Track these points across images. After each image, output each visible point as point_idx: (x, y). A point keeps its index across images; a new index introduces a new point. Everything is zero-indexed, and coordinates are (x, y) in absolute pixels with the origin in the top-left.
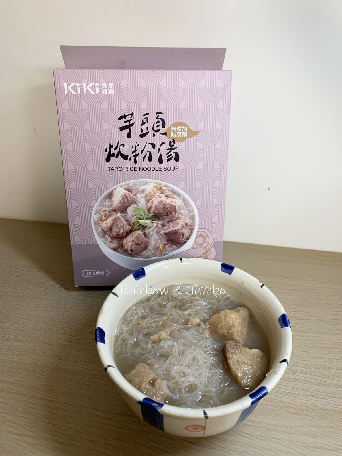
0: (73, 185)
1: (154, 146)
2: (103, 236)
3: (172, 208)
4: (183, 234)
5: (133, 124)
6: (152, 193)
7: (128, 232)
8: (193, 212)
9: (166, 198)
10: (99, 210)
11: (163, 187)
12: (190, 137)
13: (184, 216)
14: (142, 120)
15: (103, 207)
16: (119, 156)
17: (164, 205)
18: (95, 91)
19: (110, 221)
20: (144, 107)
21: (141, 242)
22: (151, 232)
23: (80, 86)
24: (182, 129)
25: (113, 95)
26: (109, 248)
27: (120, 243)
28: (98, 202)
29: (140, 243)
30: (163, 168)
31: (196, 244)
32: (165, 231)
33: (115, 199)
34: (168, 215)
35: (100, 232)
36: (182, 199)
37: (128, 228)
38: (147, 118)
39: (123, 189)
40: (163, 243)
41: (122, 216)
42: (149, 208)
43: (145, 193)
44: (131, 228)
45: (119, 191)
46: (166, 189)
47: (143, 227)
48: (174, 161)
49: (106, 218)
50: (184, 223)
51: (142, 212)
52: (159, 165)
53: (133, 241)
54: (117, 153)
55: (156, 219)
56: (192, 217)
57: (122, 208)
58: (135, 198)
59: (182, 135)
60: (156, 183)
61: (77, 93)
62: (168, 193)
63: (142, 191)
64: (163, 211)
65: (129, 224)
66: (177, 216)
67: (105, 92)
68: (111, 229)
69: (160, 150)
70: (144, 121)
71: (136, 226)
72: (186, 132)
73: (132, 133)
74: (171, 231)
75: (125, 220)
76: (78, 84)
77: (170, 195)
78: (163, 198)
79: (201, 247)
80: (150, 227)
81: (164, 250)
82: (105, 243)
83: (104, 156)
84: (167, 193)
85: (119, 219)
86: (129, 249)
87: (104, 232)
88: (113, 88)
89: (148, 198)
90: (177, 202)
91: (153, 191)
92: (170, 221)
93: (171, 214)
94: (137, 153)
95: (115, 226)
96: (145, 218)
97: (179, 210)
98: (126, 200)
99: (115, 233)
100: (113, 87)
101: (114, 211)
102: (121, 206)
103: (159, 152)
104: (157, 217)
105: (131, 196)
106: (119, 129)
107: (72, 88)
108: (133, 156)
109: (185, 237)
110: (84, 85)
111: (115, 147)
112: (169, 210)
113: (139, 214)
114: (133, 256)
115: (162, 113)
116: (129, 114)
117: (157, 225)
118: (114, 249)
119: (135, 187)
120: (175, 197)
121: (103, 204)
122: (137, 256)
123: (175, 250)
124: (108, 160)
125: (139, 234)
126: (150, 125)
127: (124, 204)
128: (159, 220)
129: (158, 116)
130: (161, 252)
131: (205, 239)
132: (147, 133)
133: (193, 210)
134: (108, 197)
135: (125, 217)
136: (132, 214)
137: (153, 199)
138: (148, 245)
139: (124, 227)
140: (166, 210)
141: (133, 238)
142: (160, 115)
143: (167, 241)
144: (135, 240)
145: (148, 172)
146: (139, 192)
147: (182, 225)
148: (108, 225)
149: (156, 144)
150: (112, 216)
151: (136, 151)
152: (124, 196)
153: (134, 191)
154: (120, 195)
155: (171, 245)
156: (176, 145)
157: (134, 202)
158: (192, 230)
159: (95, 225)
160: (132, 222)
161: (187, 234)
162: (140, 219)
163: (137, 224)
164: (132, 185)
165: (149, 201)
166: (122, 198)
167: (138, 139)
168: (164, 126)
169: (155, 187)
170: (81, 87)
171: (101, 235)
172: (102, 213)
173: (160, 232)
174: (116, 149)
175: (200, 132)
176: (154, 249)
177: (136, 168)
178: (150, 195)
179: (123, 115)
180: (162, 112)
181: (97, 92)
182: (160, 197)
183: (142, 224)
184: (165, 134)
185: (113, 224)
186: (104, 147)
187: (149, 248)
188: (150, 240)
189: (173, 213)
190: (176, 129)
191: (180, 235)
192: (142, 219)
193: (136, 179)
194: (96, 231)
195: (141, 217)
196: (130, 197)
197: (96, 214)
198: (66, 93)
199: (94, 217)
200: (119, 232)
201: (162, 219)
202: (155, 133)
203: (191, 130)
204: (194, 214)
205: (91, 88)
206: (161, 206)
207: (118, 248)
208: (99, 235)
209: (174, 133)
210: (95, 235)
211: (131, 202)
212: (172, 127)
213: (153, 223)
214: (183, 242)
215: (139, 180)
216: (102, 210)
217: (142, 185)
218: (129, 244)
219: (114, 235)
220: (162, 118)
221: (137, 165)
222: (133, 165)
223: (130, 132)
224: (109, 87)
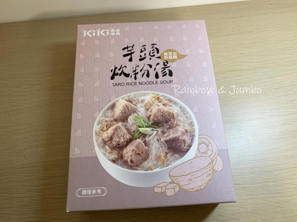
0: (80, 100)
1: (151, 66)
2: (103, 147)
3: (171, 115)
4: (184, 141)
5: (133, 52)
6: (151, 102)
7: (128, 141)
8: (191, 118)
9: (164, 106)
10: (102, 121)
11: (160, 97)
12: (180, 59)
13: (182, 123)
14: (140, 50)
15: (106, 117)
16: (122, 75)
17: (163, 113)
18: (106, 34)
19: (111, 131)
20: (142, 41)
21: (142, 151)
22: (151, 140)
24: (173, 54)
25: (119, 35)
26: (108, 159)
27: (119, 153)
28: (101, 113)
29: (140, 153)
30: (159, 82)
31: (199, 152)
32: (165, 139)
33: (116, 110)
34: (167, 122)
35: (100, 142)
36: (179, 107)
37: (128, 137)
38: (144, 48)
39: (125, 101)
40: (165, 152)
41: (123, 125)
42: (148, 116)
43: (144, 103)
44: (131, 137)
45: (121, 102)
46: (163, 99)
47: (143, 135)
48: (169, 76)
49: (107, 128)
50: (183, 130)
51: (141, 120)
52: (156, 80)
53: (133, 150)
54: (120, 72)
55: (156, 126)
56: (191, 124)
57: (123, 117)
58: (135, 108)
59: (173, 58)
60: (154, 94)
61: (92, 35)
62: (166, 102)
63: (141, 101)
64: (162, 118)
65: (130, 133)
66: (176, 123)
67: (113, 34)
68: (111, 138)
69: (156, 69)
70: (142, 50)
71: (136, 135)
72: (176, 55)
73: (133, 58)
74: (171, 139)
75: (126, 129)
76: (94, 31)
77: (167, 103)
78: (161, 107)
79: (205, 155)
80: (151, 135)
81: (166, 160)
82: (105, 154)
83: (110, 75)
84: (164, 102)
85: (119, 128)
86: (129, 160)
87: (105, 143)
88: (119, 32)
89: (147, 107)
90: (174, 109)
91: (152, 101)
92: (169, 128)
93: (170, 121)
94: (137, 72)
95: (116, 136)
96: (145, 126)
97: (177, 117)
98: (127, 110)
99: (115, 143)
100: (119, 31)
101: (116, 120)
102: (122, 116)
103: (155, 70)
104: (156, 124)
105: (131, 106)
106: (123, 56)
107: (90, 33)
108: (134, 74)
109: (186, 145)
110: (99, 31)
111: (119, 68)
112: (168, 117)
113: (139, 122)
114: (133, 168)
116: (131, 46)
117: (157, 133)
118: (114, 161)
119: (135, 98)
121: (105, 115)
122: (138, 168)
123: (177, 159)
124: (112, 78)
125: (139, 143)
126: (147, 52)
127: (125, 113)
128: (159, 127)
129: (153, 46)
130: (163, 162)
131: (208, 146)
132: (145, 58)
133: (191, 117)
134: (110, 108)
135: (125, 126)
136: (132, 123)
137: (152, 108)
138: (148, 155)
139: (125, 136)
140: (165, 118)
141: (133, 148)
142: (154, 46)
143: (168, 149)
144: (136, 149)
145: (147, 85)
146: (139, 102)
147: (182, 131)
148: (108, 136)
149: (152, 65)
150: (113, 126)
151: (136, 70)
152: (125, 107)
153: (134, 102)
154: (122, 106)
155: (173, 154)
156: (169, 65)
157: (134, 111)
158: (193, 136)
159: (96, 136)
160: (132, 131)
161: (188, 142)
162: (140, 127)
163: (137, 132)
164: (133, 97)
165: (148, 110)
166: (124, 108)
167: (138, 62)
168: (158, 52)
169: (153, 97)
171: (101, 146)
172: (104, 123)
173: (160, 139)
174: (119, 70)
175: (188, 55)
176: (156, 159)
177: (136, 83)
178: (149, 104)
179: (126, 47)
180: (156, 44)
181: (108, 34)
182: (158, 106)
183: (143, 132)
184: (159, 57)
185: (114, 133)
186: (110, 69)
187: (150, 158)
188: (151, 149)
189: (172, 120)
190: (168, 54)
191: (181, 142)
192: (142, 127)
193: (136, 92)
194: (97, 141)
195: (141, 125)
197: (98, 125)
198: (84, 37)
199: (96, 128)
200: (119, 141)
201: (161, 126)
202: (151, 58)
203: (180, 54)
204: (192, 121)
206: (159, 114)
207: (117, 159)
208: (99, 146)
209: (167, 56)
210: (95, 146)
211: (131, 112)
212: (165, 53)
213: (153, 130)
214: (186, 150)
215: (139, 92)
216: (104, 120)
217: (141, 96)
218: (129, 154)
219: (114, 145)
220: (156, 47)
221: (137, 81)
222: (134, 80)
223: (131, 57)
224: (117, 31)
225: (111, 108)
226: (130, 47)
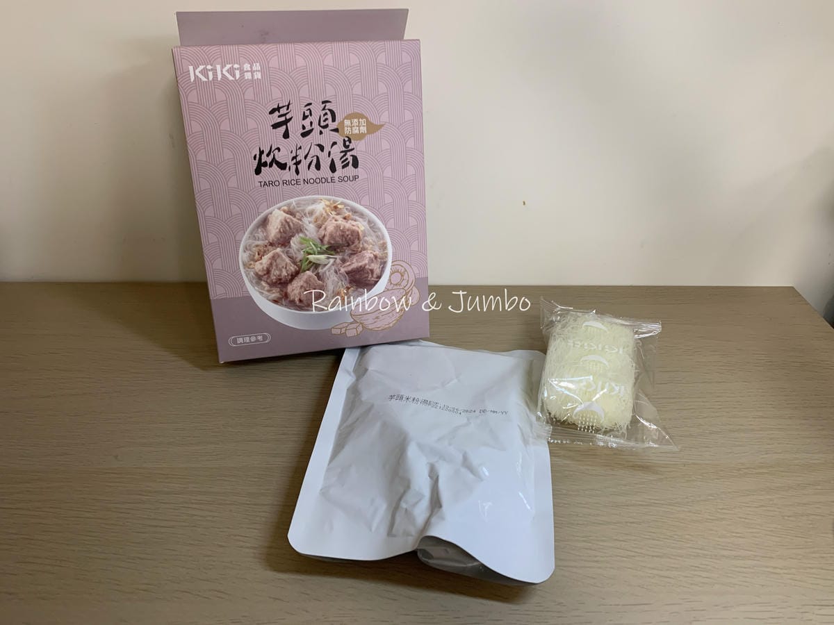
0: (210, 212)
1: (322, 148)
2: (258, 284)
3: (354, 234)
4: (372, 271)
5: (291, 119)
6: (325, 214)
7: (294, 274)
8: (383, 238)
9: (344, 220)
10: (250, 246)
11: (338, 206)
12: (371, 134)
13: (371, 246)
14: (303, 113)
15: (255, 240)
16: (274, 165)
17: (342, 231)
18: (234, 76)
19: (266, 260)
20: (305, 94)
21: (313, 287)
22: (327, 273)
23: (212, 69)
25: (260, 80)
26: (268, 300)
27: (282, 291)
28: (246, 233)
30: (336, 179)
31: (391, 284)
32: (346, 269)
33: (271, 228)
34: (348, 245)
35: (253, 277)
36: (367, 221)
37: (293, 268)
38: (309, 109)
39: (282, 212)
40: (345, 287)
41: (283, 252)
42: (321, 237)
43: (314, 217)
44: (297, 269)
45: (276, 215)
46: (343, 208)
47: (314, 265)
48: (352, 167)
49: (260, 256)
50: (372, 256)
51: (311, 243)
52: (331, 174)
53: (302, 287)
54: (270, 160)
55: (332, 252)
56: (383, 246)
57: (282, 239)
58: (300, 224)
59: (360, 131)
60: (329, 200)
61: (208, 79)
62: (347, 214)
63: (309, 213)
64: (342, 240)
65: (295, 263)
66: (361, 246)
67: (248, 76)
68: (268, 272)
69: (332, 153)
70: (306, 114)
71: (305, 265)
72: (365, 126)
73: (290, 132)
74: (355, 269)
75: (289, 257)
76: (209, 67)
77: (349, 216)
78: (341, 222)
79: (398, 287)
80: (326, 265)
81: (348, 296)
82: (262, 293)
83: (252, 167)
84: (345, 213)
85: (279, 256)
86: (296, 299)
87: (259, 277)
88: (259, 71)
89: (319, 222)
90: (360, 225)
91: (326, 212)
92: (352, 254)
93: (353, 243)
94: (298, 159)
95: (274, 268)
96: (316, 252)
97: (364, 237)
98: (288, 228)
99: (275, 277)
100: (260, 69)
101: (271, 244)
102: (281, 237)
103: (329, 156)
104: (333, 249)
105: (294, 222)
106: (272, 128)
107: (201, 72)
108: (294, 164)
109: (375, 276)
110: (218, 67)
111: (267, 152)
112: (350, 238)
113: (308, 247)
114: (303, 308)
115: (330, 102)
116: (284, 105)
117: (335, 261)
118: (275, 302)
119: (299, 208)
120: (357, 218)
121: (254, 236)
123: (363, 293)
124: (258, 171)
125: (310, 277)
126: (314, 118)
127: (285, 233)
128: (337, 253)
129: (325, 106)
131: (402, 276)
132: (312, 130)
133: (383, 236)
135: (287, 252)
136: (297, 247)
137: (326, 223)
139: (288, 268)
140: (346, 238)
141: (301, 283)
142: (327, 104)
143: (350, 283)
144: (305, 285)
145: (317, 185)
146: (305, 215)
147: (370, 258)
148: (263, 267)
149: (324, 146)
150: (269, 253)
151: (297, 156)
152: (284, 222)
153: (298, 214)
154: (278, 221)
155: (357, 289)
156: (353, 145)
157: (300, 230)
158: (384, 264)
159: (244, 268)
160: (298, 260)
161: (377, 271)
162: (309, 254)
163: (306, 261)
164: (295, 206)
165: (320, 227)
166: (282, 225)
167: (300, 139)
168: (334, 120)
169: (327, 206)
170: (214, 71)
171: (254, 281)
172: (254, 249)
173: (339, 270)
174: (268, 155)
175: (385, 126)
176: (333, 296)
177: (299, 181)
178: (322, 219)
179: (276, 107)
180: (330, 100)
181: (238, 76)
182: (336, 220)
183: (314, 261)
184: (336, 130)
185: (271, 264)
186: (251, 153)
188: (326, 284)
189: (357, 242)
190: (351, 123)
191: (368, 273)
192: (311, 254)
193: (300, 196)
194: (247, 277)
195: (311, 252)
196: (293, 224)
197: (245, 252)
198: (192, 81)
199: (243, 256)
200: (281, 275)
201: (341, 252)
202: (323, 130)
203: (372, 124)
204: (384, 241)
205: (228, 71)
206: (338, 233)
207: (281, 299)
208: (251, 282)
209: (349, 128)
210: (245, 282)
211: (294, 231)
212: (346, 120)
213: (328, 258)
214: (373, 282)
215: (304, 197)
216: (253, 245)
217: (309, 205)
218: (296, 292)
219: (274, 281)
220: (331, 108)
221: (301, 177)
222: (295, 176)
223: (287, 131)
224: (254, 68)
225: (262, 225)
226: (283, 107)
